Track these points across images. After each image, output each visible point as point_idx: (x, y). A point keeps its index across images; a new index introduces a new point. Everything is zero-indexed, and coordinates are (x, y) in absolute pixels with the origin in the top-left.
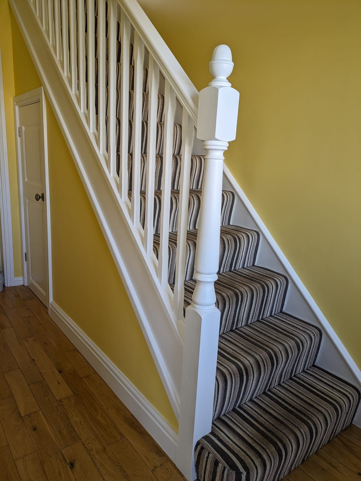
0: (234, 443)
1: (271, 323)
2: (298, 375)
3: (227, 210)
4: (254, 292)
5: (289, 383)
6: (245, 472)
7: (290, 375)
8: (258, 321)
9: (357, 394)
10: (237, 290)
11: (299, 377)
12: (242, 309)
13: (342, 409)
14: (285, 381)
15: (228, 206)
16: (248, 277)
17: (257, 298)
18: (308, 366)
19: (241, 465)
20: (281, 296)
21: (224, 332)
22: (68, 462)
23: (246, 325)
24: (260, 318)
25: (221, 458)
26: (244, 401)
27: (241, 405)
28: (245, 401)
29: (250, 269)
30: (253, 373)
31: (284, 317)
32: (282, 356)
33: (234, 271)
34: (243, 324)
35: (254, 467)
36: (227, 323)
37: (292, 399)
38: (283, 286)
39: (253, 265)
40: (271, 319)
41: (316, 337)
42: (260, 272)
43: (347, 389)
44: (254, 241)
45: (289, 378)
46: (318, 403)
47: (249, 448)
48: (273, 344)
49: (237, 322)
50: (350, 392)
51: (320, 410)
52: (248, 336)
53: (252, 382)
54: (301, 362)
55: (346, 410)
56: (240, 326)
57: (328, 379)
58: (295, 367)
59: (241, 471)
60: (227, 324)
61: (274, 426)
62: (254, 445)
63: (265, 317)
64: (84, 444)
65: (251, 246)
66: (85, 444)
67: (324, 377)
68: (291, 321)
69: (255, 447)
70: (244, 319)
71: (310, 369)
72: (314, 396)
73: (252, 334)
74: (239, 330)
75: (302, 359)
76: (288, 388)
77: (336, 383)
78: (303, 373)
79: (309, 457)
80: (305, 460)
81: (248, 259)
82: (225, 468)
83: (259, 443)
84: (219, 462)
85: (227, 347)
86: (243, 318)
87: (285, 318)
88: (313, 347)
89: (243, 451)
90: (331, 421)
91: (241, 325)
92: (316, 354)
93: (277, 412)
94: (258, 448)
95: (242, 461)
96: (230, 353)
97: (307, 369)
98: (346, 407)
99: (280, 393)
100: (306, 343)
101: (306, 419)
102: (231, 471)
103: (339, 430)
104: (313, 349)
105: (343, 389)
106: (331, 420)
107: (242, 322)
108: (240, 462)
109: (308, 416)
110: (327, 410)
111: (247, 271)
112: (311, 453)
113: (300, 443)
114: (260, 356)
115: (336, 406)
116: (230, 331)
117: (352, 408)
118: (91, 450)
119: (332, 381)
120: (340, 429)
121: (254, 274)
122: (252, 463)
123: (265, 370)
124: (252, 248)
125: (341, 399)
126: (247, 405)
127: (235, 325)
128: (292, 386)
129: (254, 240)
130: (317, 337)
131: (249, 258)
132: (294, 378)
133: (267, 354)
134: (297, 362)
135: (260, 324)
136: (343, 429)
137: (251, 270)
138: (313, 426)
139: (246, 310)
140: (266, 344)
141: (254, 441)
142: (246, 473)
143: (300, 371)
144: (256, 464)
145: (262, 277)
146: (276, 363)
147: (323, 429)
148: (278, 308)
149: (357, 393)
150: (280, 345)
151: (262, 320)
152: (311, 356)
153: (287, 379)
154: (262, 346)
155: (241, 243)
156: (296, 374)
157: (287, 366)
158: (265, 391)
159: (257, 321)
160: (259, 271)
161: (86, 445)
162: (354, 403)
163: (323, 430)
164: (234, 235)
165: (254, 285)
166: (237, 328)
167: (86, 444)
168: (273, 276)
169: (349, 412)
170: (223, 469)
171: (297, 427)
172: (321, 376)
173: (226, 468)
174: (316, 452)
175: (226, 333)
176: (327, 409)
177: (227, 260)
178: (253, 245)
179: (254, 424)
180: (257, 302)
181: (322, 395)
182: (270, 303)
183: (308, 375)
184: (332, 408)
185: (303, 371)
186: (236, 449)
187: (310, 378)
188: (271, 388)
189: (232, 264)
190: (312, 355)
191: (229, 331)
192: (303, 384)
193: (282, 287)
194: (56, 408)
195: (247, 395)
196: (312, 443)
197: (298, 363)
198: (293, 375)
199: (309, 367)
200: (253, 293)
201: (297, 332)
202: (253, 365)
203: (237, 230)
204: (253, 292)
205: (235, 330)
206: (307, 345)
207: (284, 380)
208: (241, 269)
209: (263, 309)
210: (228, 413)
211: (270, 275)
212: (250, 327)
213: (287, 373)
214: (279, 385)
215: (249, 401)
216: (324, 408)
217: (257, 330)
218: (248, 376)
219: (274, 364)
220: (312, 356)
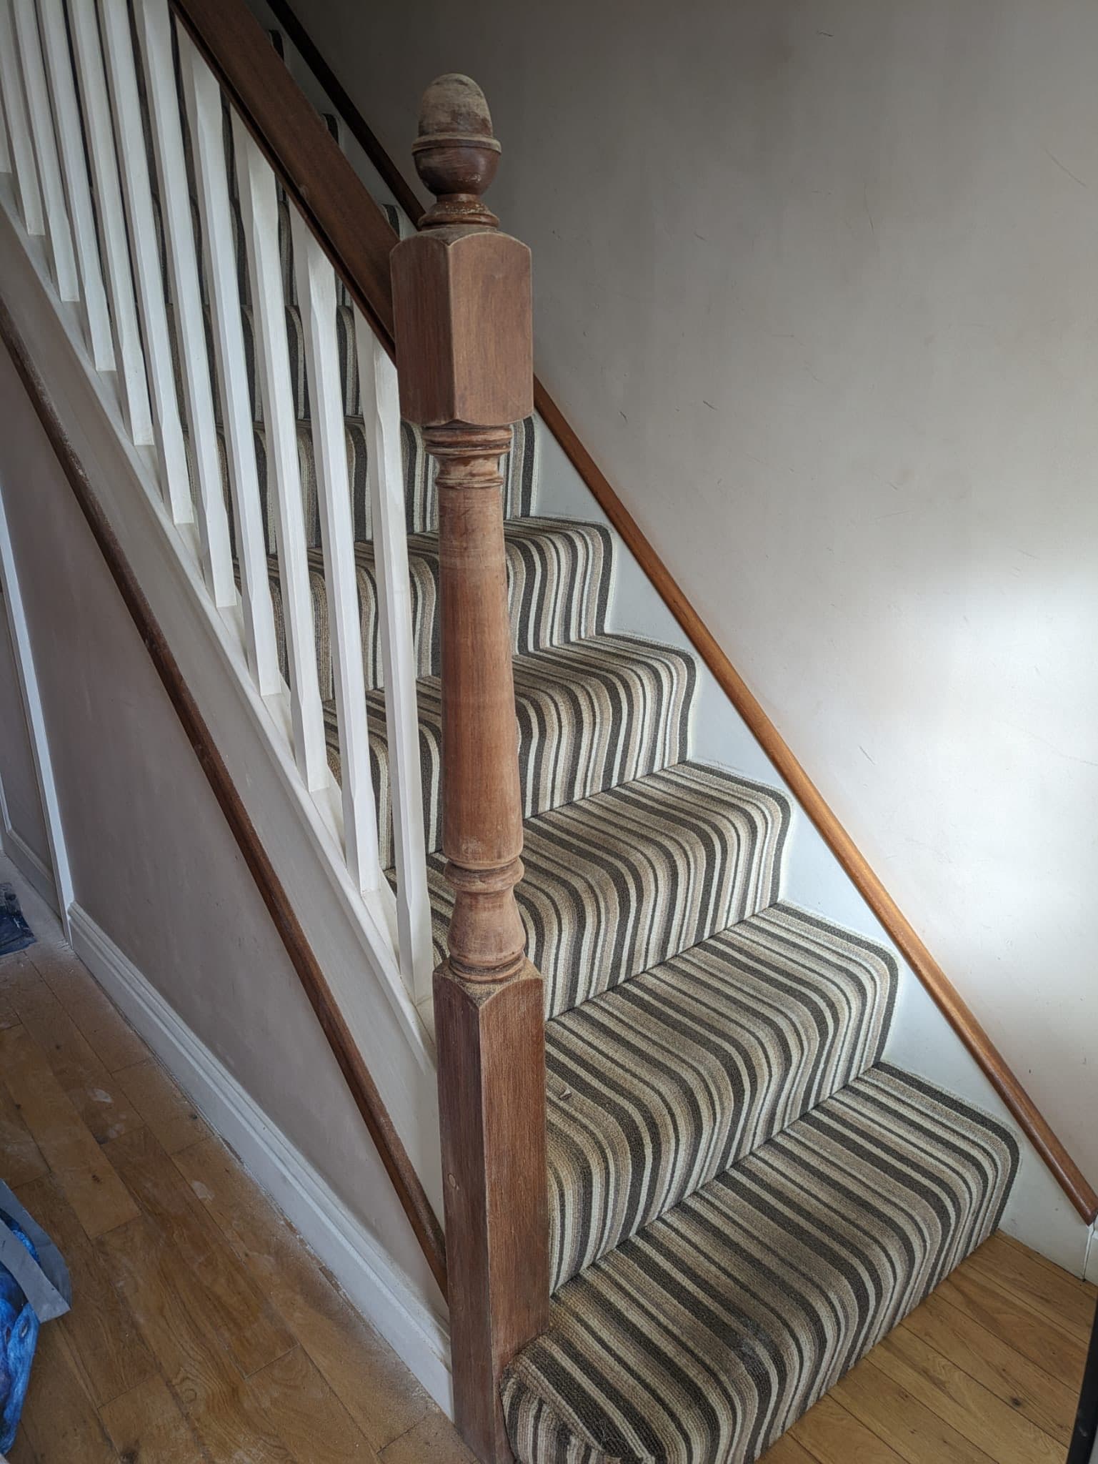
0: (619, 1360)
1: (740, 950)
2: (830, 1100)
3: (589, 587)
4: (678, 863)
5: (798, 1133)
6: (649, 1456)
7: (800, 1107)
8: (699, 944)
9: (1008, 1151)
10: (619, 864)
11: (830, 1109)
12: (642, 920)
13: (959, 1204)
14: (788, 1127)
15: (591, 577)
16: (660, 807)
17: (689, 879)
18: (859, 1068)
19: (637, 1438)
20: (769, 858)
21: (588, 996)
22: (118, 1447)
23: (662, 963)
24: (706, 935)
25: (576, 1417)
26: (657, 1214)
27: (646, 1224)
28: (660, 1212)
29: (669, 777)
30: (676, 1129)
31: (781, 924)
32: (768, 1062)
33: (617, 789)
34: (651, 963)
35: (680, 1438)
36: (596, 968)
37: (805, 1187)
38: (772, 828)
39: (683, 761)
40: (740, 935)
41: (878, 983)
42: (700, 784)
43: (976, 1140)
44: (677, 688)
45: (798, 1116)
46: (885, 1194)
47: (666, 1373)
48: (741, 1026)
49: (628, 961)
50: (986, 1146)
51: (890, 1218)
52: (665, 1001)
53: (675, 1158)
54: (836, 1063)
55: (973, 1205)
56: (641, 970)
57: (921, 1108)
58: (817, 1081)
59: (640, 1456)
60: (595, 973)
61: (748, 1290)
62: (682, 1361)
63: (723, 927)
64: (171, 1382)
65: (669, 703)
66: (174, 1383)
67: (909, 1101)
68: (803, 933)
69: (685, 1369)
70: (652, 946)
71: (866, 1078)
72: (875, 1172)
73: (678, 994)
74: (637, 982)
75: (837, 1057)
76: (796, 1152)
77: (944, 1121)
78: (843, 1093)
79: (864, 1358)
80: (849, 1369)
81: (665, 744)
82: (588, 1448)
83: (696, 1351)
84: (571, 1432)
85: (594, 1052)
86: (648, 944)
87: (784, 925)
88: (872, 1015)
89: (647, 1386)
90: (925, 1250)
91: (645, 966)
92: (882, 1031)
93: (757, 1239)
94: (693, 1372)
95: (640, 1424)
96: (602, 1070)
97: (857, 1079)
98: (971, 1198)
99: (770, 1170)
100: (846, 1008)
101: (844, 1253)
102: (607, 1459)
103: (954, 1259)
104: (871, 1018)
105: (964, 1137)
106: (925, 1246)
107: (646, 956)
108: (634, 1429)
109: (852, 1244)
110: (912, 1218)
111: (661, 786)
112: (869, 1345)
113: (827, 1336)
114: (699, 1074)
115: (939, 1199)
116: (608, 990)
117: (992, 1193)
118: (191, 1401)
119: (931, 1114)
120: (956, 1259)
121: (681, 796)
122: (674, 1426)
123: (714, 1114)
124: (674, 710)
125: (958, 1173)
126: (664, 1222)
127: (623, 970)
128: (807, 1143)
129: (678, 684)
130: (882, 982)
131: (667, 742)
132: (816, 1114)
133: (720, 1061)
134: (822, 1066)
135: (706, 957)
136: (968, 1254)
137: (672, 782)
138: (867, 1274)
139: (657, 919)
140: (718, 1026)
141: (680, 1348)
142: (653, 1458)
143: (836, 1088)
144: (685, 1427)
145: (704, 805)
146: (751, 1086)
147: (898, 1277)
148: (762, 894)
149: (1005, 1146)
150: (763, 1026)
151: (711, 942)
152: (866, 1040)
153: (793, 1120)
154: (707, 1034)
155: (632, 701)
156: (821, 1100)
157: (787, 1086)
158: (724, 1167)
159: (695, 946)
160: (697, 782)
161: (176, 1387)
162: (999, 1179)
163: (899, 1281)
164: (610, 676)
165: (677, 838)
166: (632, 975)
167: (178, 1381)
168: (740, 799)
169: (985, 1204)
170: (583, 1453)
171: (818, 1287)
172: (899, 1100)
173: (593, 1450)
174: (884, 1338)
175: (595, 1000)
176: (913, 1213)
177: (592, 760)
178: (675, 701)
179: (683, 1287)
180: (691, 891)
181: (898, 1165)
182: (733, 887)
183: (860, 1099)
184: (929, 1206)
185: (846, 1087)
186: (625, 1383)
187: (864, 1111)
188: (741, 1156)
189: (612, 770)
190: (870, 1035)
191: (606, 989)
192: (841, 1133)
193: (769, 832)
194: (87, 1265)
195: (664, 1195)
196: (867, 1324)
197: (824, 1070)
198: (811, 1105)
199: (861, 1071)
200: (675, 867)
201: (818, 974)
202: (674, 1108)
203: (622, 653)
204: (674, 861)
205: (626, 985)
206: (850, 1013)
207: (783, 1125)
208: (642, 780)
209: (711, 907)
210: (605, 1258)
211: (733, 796)
212: (673, 968)
213: (790, 1103)
214: (769, 1141)
215: (672, 1208)
216: (902, 1210)
217: (693, 976)
218: (660, 1144)
219: (744, 1091)
220: (869, 1040)
